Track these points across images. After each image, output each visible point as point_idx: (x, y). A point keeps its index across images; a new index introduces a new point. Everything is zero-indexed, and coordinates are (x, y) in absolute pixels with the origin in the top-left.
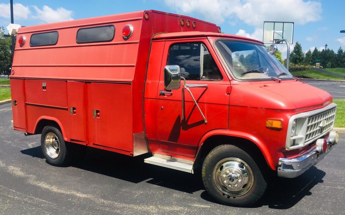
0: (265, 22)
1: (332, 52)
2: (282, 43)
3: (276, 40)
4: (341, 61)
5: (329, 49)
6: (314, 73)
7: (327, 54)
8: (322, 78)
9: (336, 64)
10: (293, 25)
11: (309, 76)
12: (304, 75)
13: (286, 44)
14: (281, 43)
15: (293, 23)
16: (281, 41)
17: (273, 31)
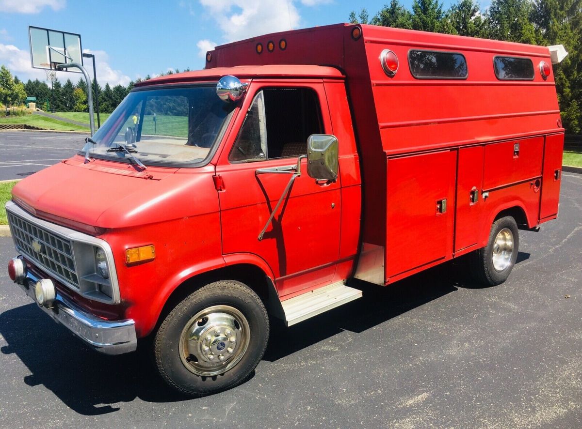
0: (30, 27)
1: (44, 85)
2: (66, 71)
3: (55, 63)
4: (61, 101)
5: (39, 80)
6: (43, 121)
7: (37, 88)
8: (61, 129)
9: (55, 105)
10: (79, 39)
11: (36, 126)
12: (28, 124)
13: (83, 74)
14: (65, 69)
15: (79, 36)
16: (65, 67)
17: (47, 47)
